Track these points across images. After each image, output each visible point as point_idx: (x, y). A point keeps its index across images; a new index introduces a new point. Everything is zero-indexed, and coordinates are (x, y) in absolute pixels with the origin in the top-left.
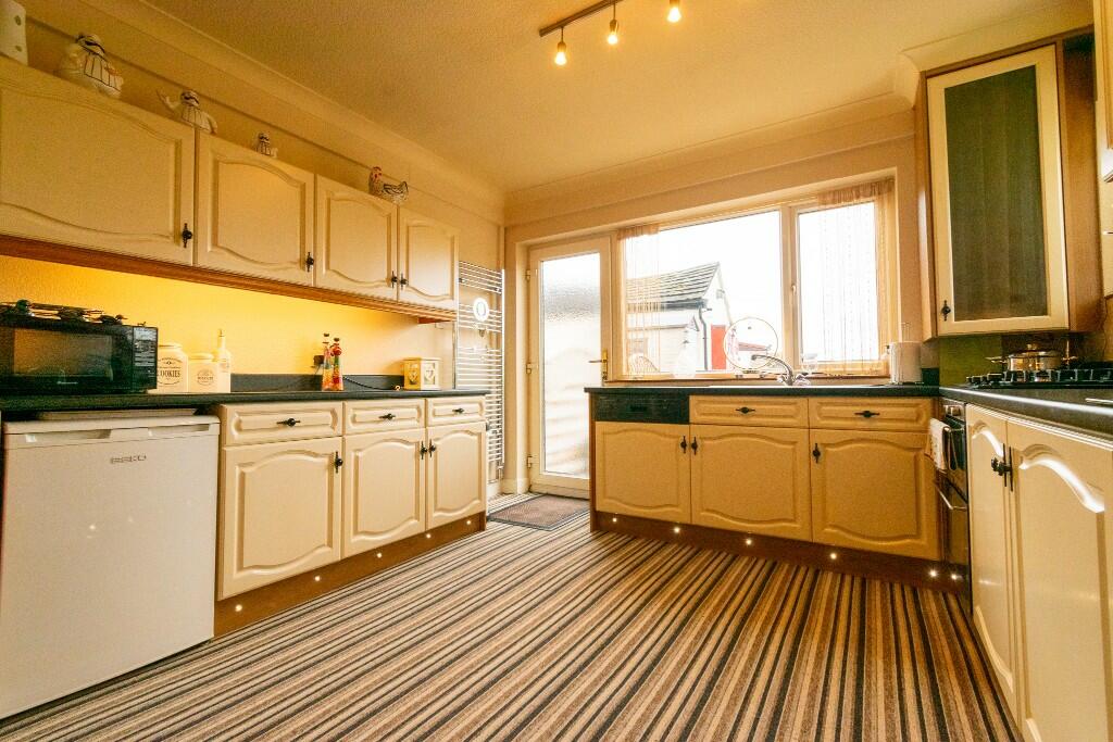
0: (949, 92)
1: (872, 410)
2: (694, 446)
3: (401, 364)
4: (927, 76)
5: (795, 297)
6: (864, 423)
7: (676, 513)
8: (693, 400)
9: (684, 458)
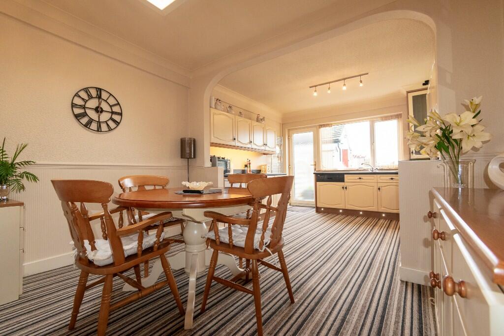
0: (413, 97)
1: (393, 177)
2: (346, 188)
3: (260, 166)
4: (408, 92)
5: (374, 147)
6: (391, 181)
7: (341, 206)
8: (345, 175)
9: (343, 191)
